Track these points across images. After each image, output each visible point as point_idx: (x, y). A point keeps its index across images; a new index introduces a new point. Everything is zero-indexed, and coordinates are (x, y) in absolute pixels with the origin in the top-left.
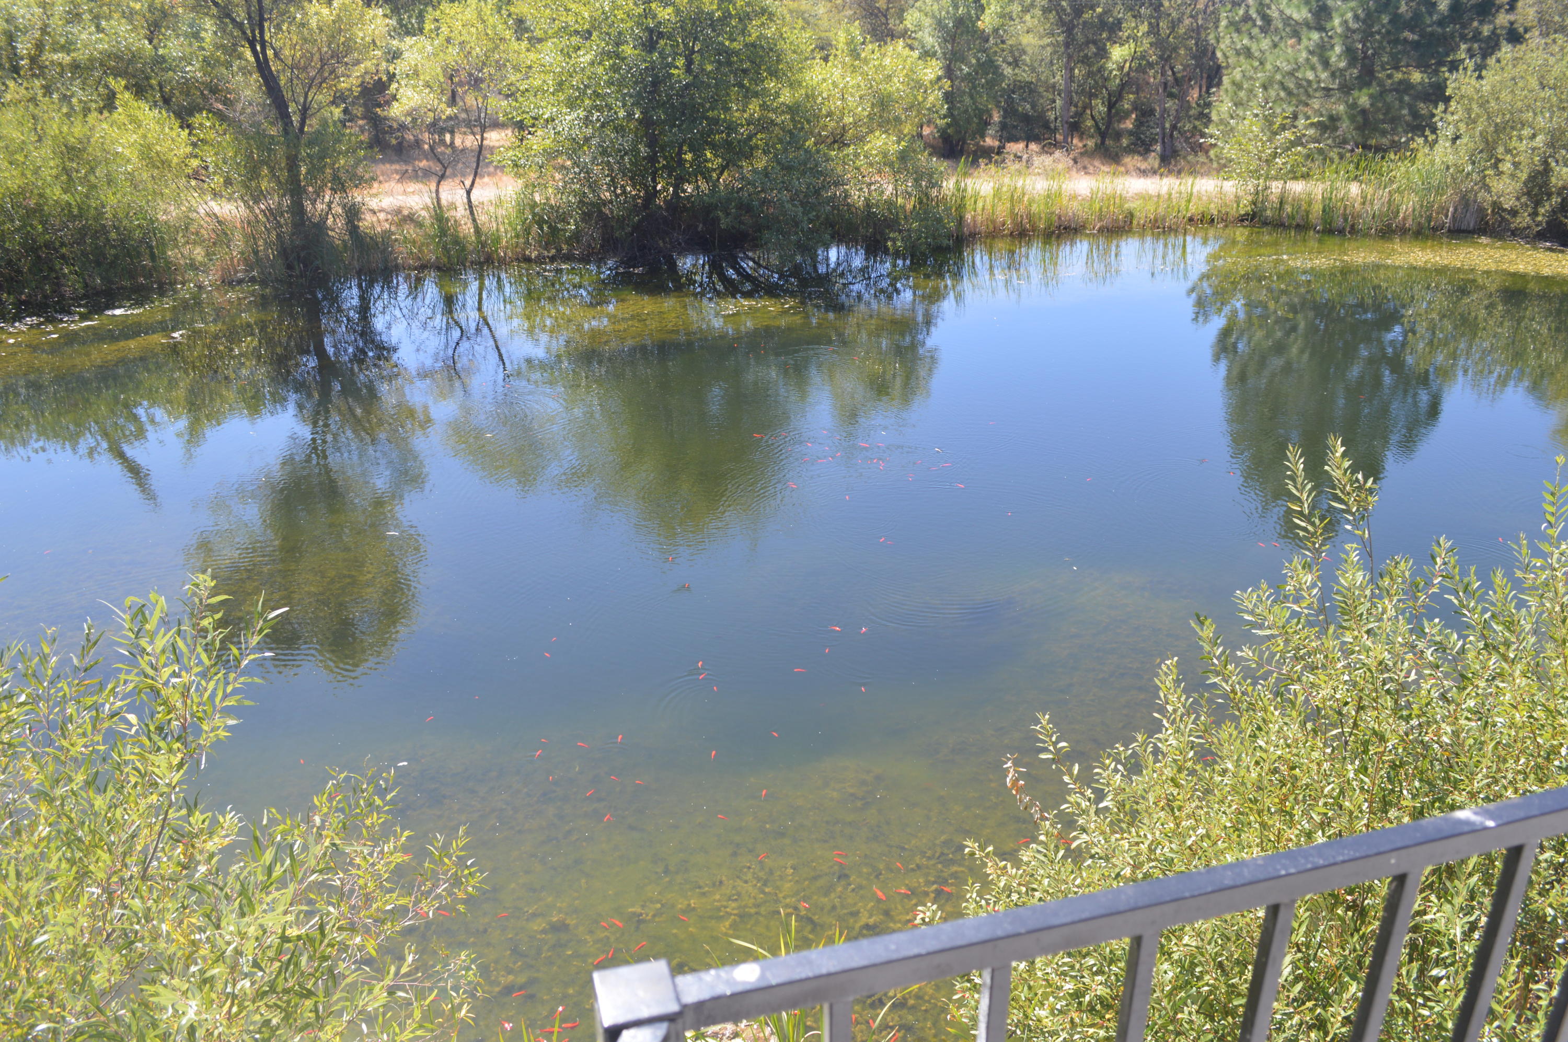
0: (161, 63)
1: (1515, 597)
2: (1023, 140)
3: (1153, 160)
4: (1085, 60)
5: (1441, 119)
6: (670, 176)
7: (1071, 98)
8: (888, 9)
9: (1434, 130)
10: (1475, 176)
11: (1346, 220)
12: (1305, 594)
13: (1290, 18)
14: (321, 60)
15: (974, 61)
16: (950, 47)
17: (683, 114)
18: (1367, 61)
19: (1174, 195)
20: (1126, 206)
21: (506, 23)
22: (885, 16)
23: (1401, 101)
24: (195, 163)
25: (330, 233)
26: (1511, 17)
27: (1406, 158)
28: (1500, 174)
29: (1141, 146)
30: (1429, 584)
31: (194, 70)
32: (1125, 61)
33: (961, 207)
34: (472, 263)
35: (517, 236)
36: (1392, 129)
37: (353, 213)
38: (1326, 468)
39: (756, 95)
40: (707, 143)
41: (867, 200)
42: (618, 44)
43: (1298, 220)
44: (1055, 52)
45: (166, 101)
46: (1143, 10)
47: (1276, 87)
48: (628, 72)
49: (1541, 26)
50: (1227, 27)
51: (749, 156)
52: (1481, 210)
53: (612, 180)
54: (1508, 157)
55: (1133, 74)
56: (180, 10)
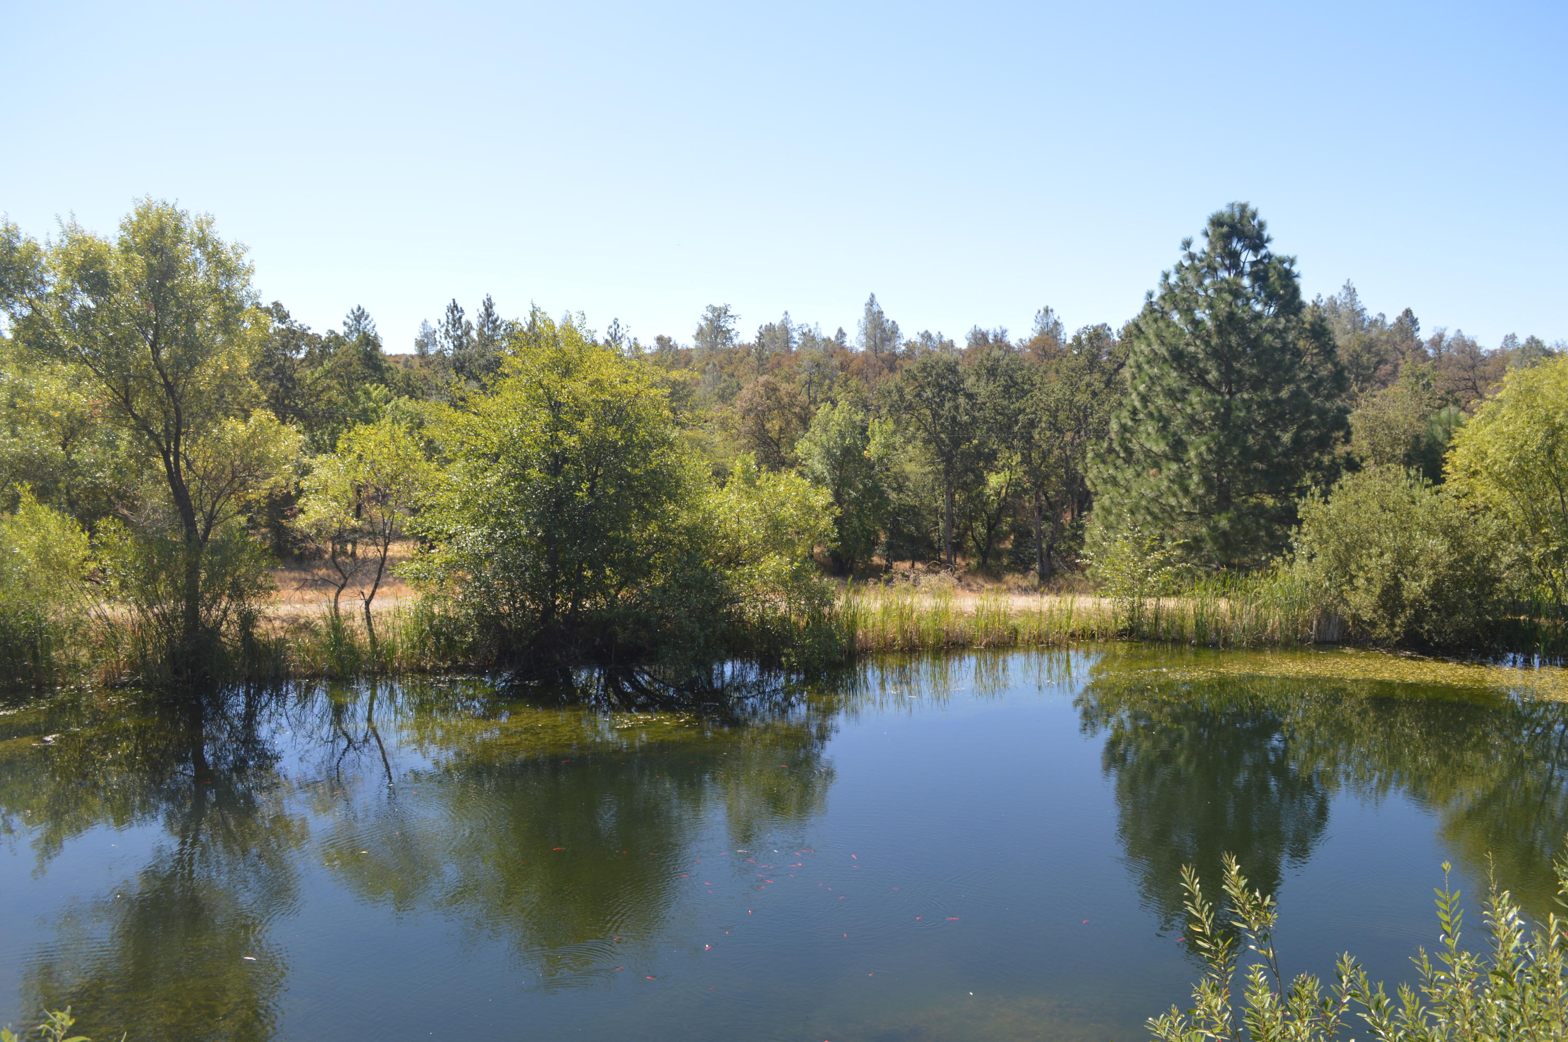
0: (71, 468)
1: (1424, 1013)
2: (909, 559)
3: (1033, 578)
4: (965, 487)
5: (1296, 540)
6: (569, 591)
7: (953, 521)
8: (780, 439)
9: (1291, 550)
10: (1333, 591)
11: (1218, 633)
12: (1217, 1019)
13: (1150, 450)
14: (233, 473)
15: (861, 487)
16: (838, 473)
17: (584, 533)
18: (1223, 489)
19: (1055, 612)
20: (1010, 622)
21: (417, 445)
22: (777, 445)
23: (1258, 523)
24: (92, 566)
25: (223, 639)
26: (1348, 448)
27: (1268, 576)
28: (1356, 589)
29: (1021, 565)
30: (1338, 1003)
31: (104, 476)
32: (1002, 487)
33: (853, 624)
34: (365, 672)
35: (414, 647)
36: (1252, 549)
37: (248, 620)
38: (1224, 887)
39: (655, 517)
40: (605, 560)
41: (762, 618)
42: (524, 467)
43: (1174, 634)
44: (936, 479)
45: (72, 503)
46: (1015, 442)
47: (1143, 511)
48: (533, 493)
49: (1375, 456)
50: (1093, 459)
51: (647, 574)
52: (1343, 622)
53: (512, 595)
54: (1361, 573)
55: (1009, 499)
56: (99, 421)
